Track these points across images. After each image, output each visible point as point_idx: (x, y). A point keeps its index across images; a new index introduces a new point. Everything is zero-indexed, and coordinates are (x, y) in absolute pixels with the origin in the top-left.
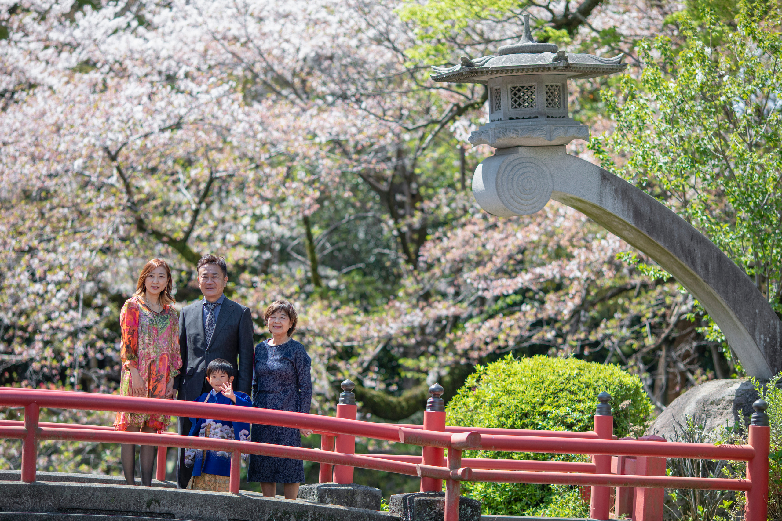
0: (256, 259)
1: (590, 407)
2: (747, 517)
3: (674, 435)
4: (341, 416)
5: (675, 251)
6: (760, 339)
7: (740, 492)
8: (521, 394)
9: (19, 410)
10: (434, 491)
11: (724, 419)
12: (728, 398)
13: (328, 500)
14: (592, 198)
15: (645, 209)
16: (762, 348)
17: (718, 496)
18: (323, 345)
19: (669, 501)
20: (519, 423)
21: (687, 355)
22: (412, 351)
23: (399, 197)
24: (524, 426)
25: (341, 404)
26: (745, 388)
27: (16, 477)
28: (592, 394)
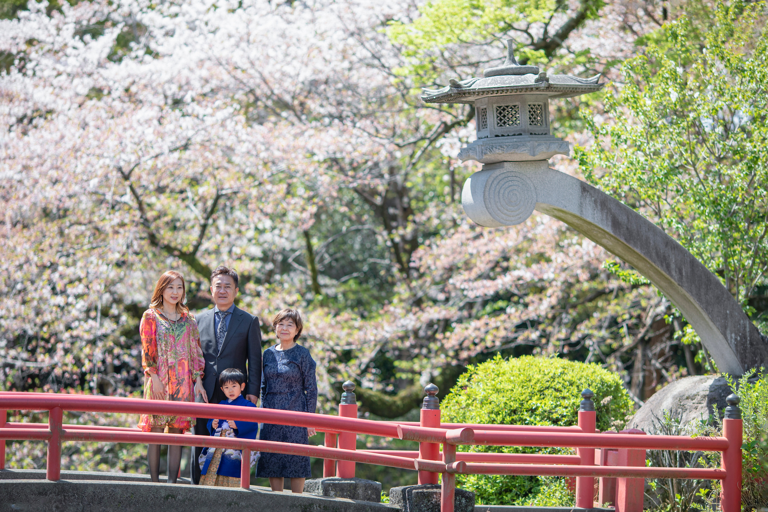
0: (260, 271)
1: (574, 404)
2: (723, 504)
3: (652, 428)
4: (343, 415)
5: (651, 257)
6: (731, 337)
7: (715, 481)
8: (509, 392)
9: (42, 413)
10: (431, 484)
11: (698, 413)
12: (702, 393)
13: (332, 493)
14: (573, 209)
15: (622, 219)
16: (733, 346)
17: (694, 485)
18: (323, 350)
19: (648, 490)
20: (508, 419)
21: (662, 353)
22: (406, 354)
23: (391, 211)
24: (513, 422)
25: (343, 403)
26: (718, 383)
27: (42, 476)
28: (575, 391)
